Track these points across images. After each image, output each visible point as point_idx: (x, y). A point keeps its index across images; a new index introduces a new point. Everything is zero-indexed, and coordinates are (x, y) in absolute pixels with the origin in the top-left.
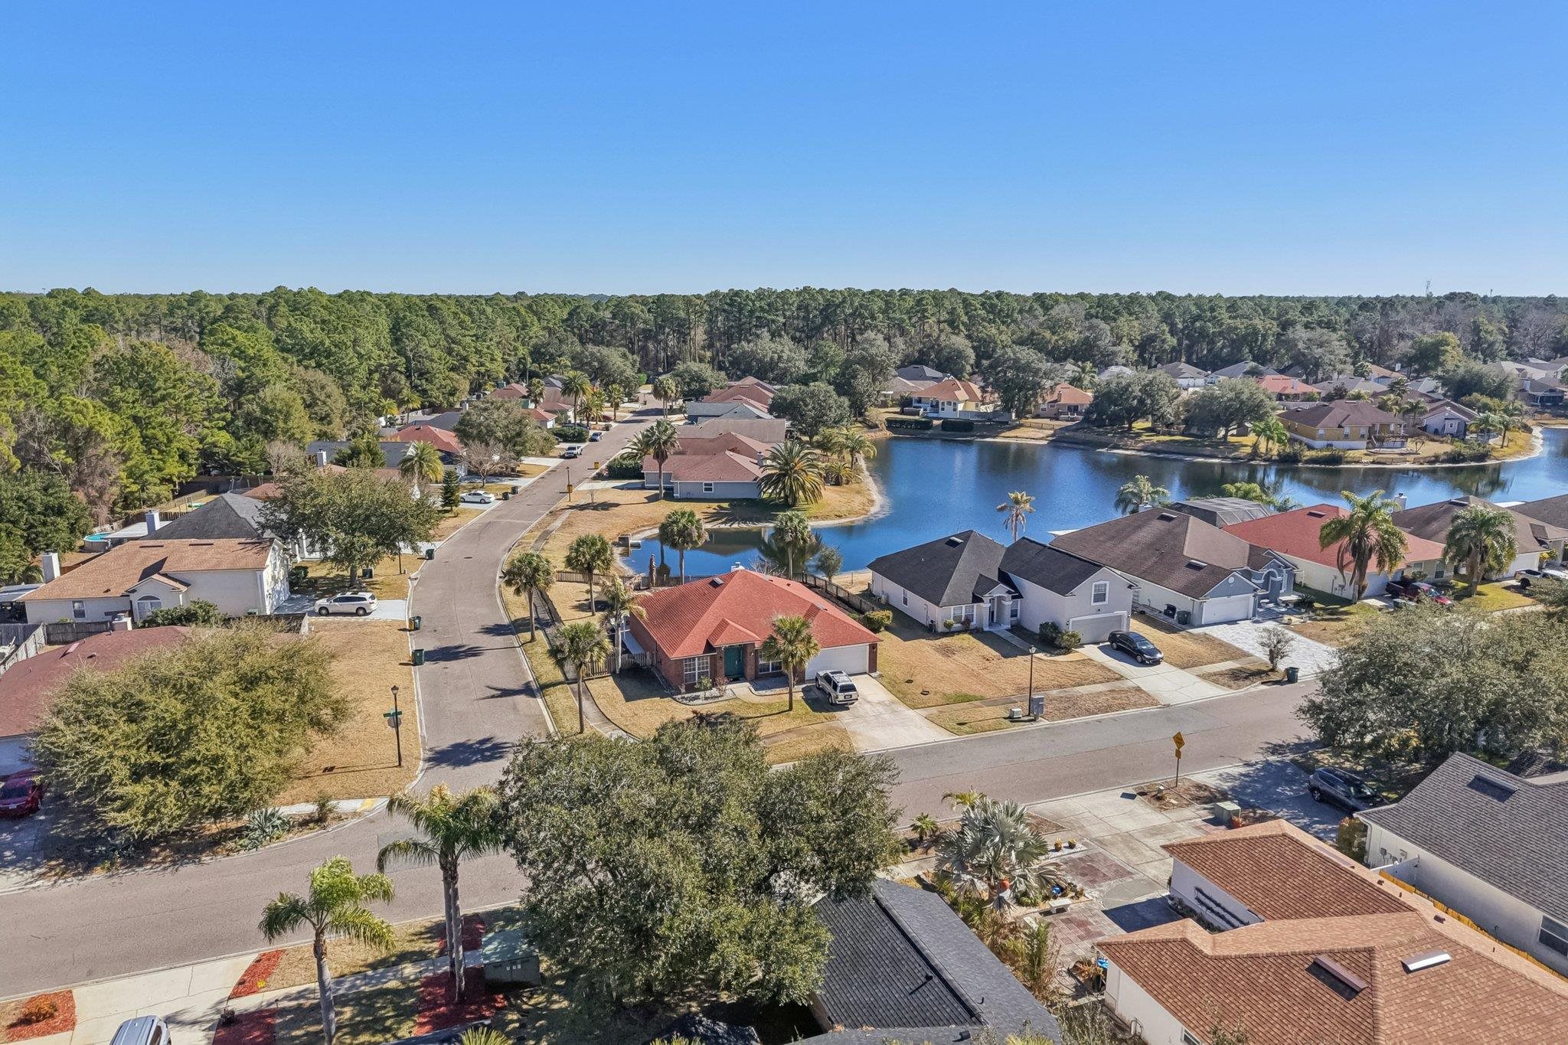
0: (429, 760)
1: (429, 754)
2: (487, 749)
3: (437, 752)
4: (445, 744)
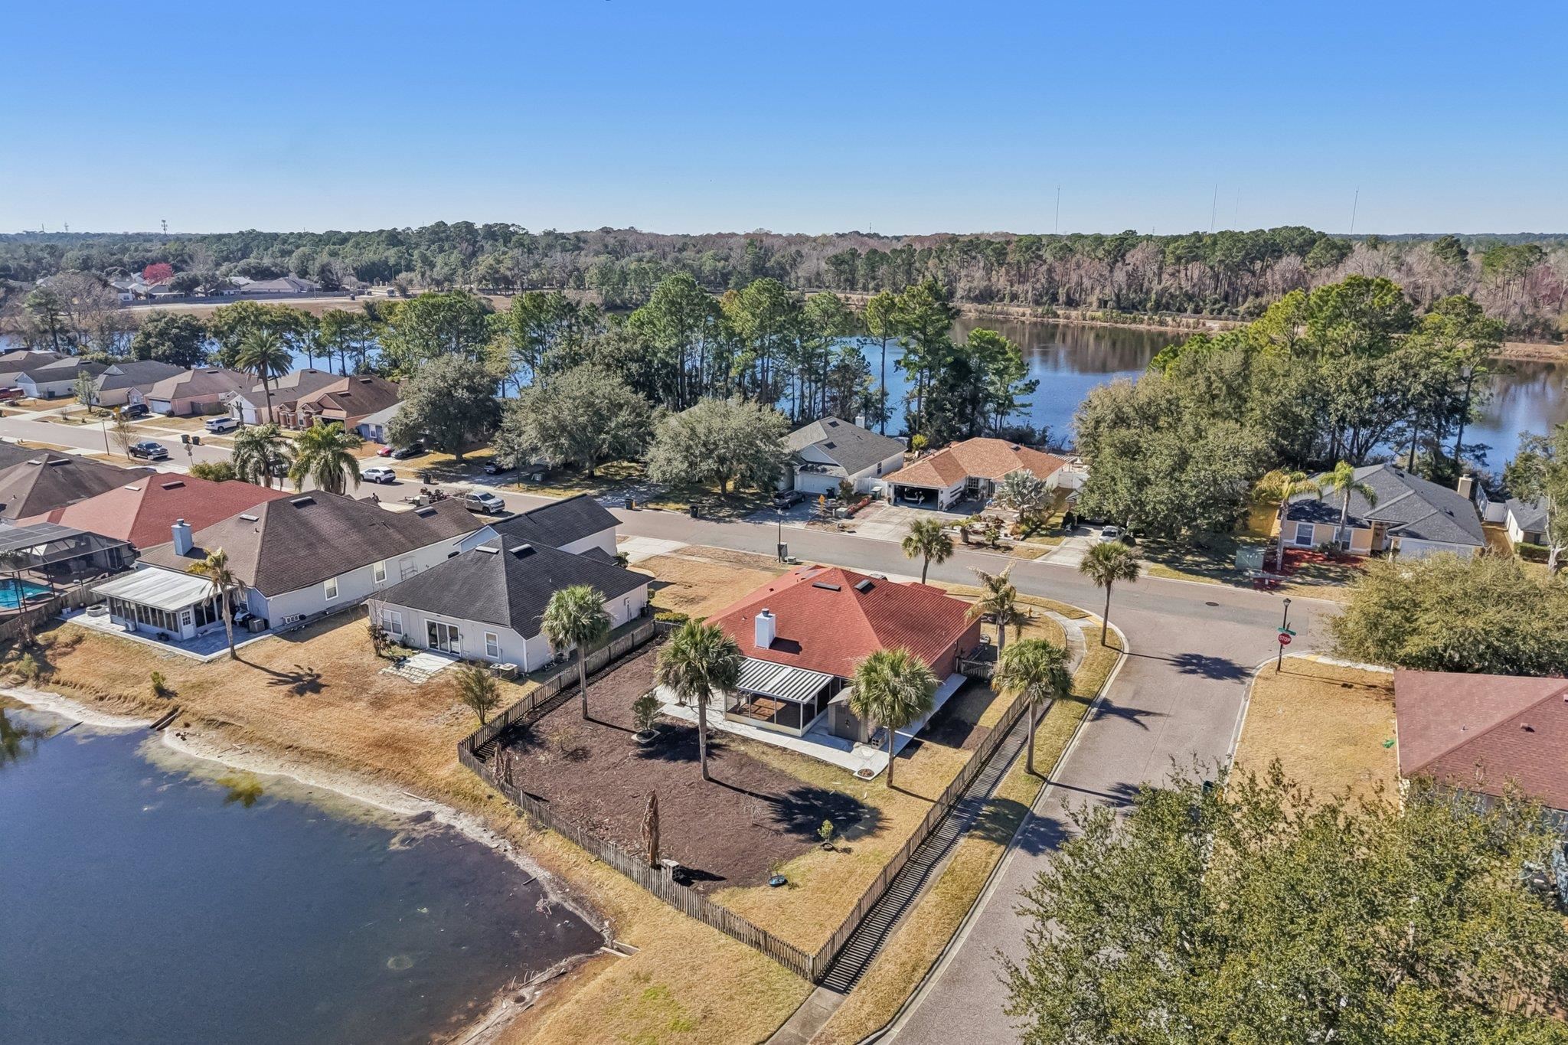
0: (1249, 675)
1: (1247, 680)
2: (1192, 664)
3: (1238, 678)
4: (1228, 682)
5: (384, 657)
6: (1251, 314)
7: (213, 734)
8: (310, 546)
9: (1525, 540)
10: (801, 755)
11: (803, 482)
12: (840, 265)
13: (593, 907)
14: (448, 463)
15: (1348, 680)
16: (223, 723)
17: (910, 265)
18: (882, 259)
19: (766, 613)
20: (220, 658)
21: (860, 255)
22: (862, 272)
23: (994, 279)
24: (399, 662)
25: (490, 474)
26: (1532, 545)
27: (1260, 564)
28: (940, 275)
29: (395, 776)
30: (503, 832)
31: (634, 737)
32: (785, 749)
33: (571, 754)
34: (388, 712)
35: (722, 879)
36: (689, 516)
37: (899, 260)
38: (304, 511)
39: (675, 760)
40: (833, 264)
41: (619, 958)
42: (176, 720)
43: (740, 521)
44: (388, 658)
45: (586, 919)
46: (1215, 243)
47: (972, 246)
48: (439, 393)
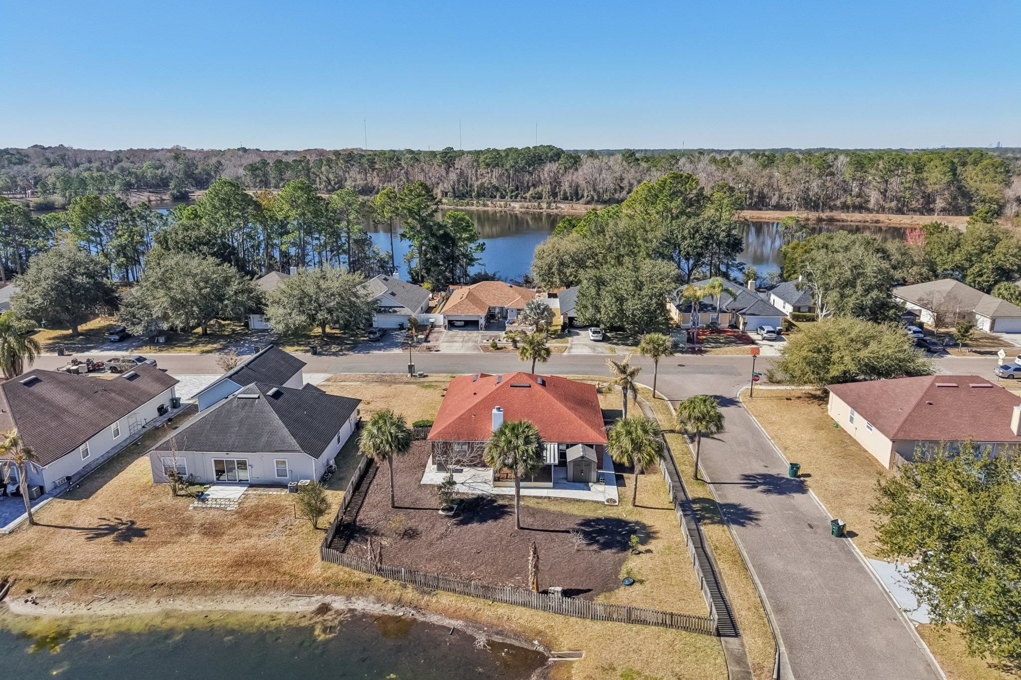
0: (738, 402)
1: (740, 405)
3: (735, 405)
4: (733, 408)
5: (182, 496)
6: (534, 198)
7: (65, 592)
8: (56, 417)
9: (794, 311)
10: (562, 498)
11: (380, 321)
12: (254, 171)
13: (515, 635)
14: (65, 337)
15: (788, 396)
16: (69, 581)
17: (309, 170)
18: (287, 167)
19: (499, 409)
20: (19, 527)
21: (269, 163)
22: (273, 176)
23: (369, 179)
24: (201, 497)
25: (114, 342)
26: (797, 313)
27: (686, 340)
28: (331, 176)
29: (274, 585)
30: (399, 602)
31: (440, 512)
32: (549, 498)
33: (404, 534)
34: (226, 537)
35: (589, 590)
36: (310, 354)
37: (300, 167)
38: (37, 388)
39: (486, 521)
40: (249, 170)
41: (572, 662)
42: (13, 589)
43: (351, 353)
44: (186, 496)
45: (517, 644)
46: (507, 155)
47: (350, 157)
48: (63, 281)
